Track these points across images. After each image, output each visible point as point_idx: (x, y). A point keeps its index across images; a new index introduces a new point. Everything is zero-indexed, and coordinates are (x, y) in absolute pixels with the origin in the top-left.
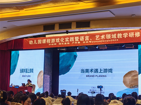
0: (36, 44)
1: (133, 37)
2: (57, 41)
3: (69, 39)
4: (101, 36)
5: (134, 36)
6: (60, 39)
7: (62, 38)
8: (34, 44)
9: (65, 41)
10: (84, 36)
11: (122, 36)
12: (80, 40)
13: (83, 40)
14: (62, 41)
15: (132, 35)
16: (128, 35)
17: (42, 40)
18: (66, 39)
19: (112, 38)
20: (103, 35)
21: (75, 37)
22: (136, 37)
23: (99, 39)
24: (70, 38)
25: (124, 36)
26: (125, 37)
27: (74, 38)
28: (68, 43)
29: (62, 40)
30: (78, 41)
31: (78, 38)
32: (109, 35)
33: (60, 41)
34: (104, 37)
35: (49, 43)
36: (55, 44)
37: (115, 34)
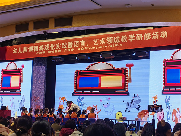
0: (21, 52)
1: (141, 40)
2: (46, 48)
3: (61, 46)
4: (100, 40)
5: (143, 38)
6: (50, 46)
7: (52, 44)
8: (19, 53)
9: (56, 48)
10: (80, 41)
11: (128, 39)
12: (75, 47)
13: (78, 46)
14: (52, 49)
15: (140, 37)
16: (135, 38)
17: (28, 48)
18: (56, 44)
19: (114, 42)
20: (103, 39)
21: (68, 42)
22: (145, 40)
23: (98, 44)
24: (61, 44)
25: (129, 39)
26: (131, 41)
27: (67, 44)
28: (60, 51)
29: (52, 47)
30: (72, 48)
31: (71, 43)
32: (111, 38)
33: (50, 48)
34: (104, 41)
35: (37, 52)
36: (44, 52)
37: (118, 37)
